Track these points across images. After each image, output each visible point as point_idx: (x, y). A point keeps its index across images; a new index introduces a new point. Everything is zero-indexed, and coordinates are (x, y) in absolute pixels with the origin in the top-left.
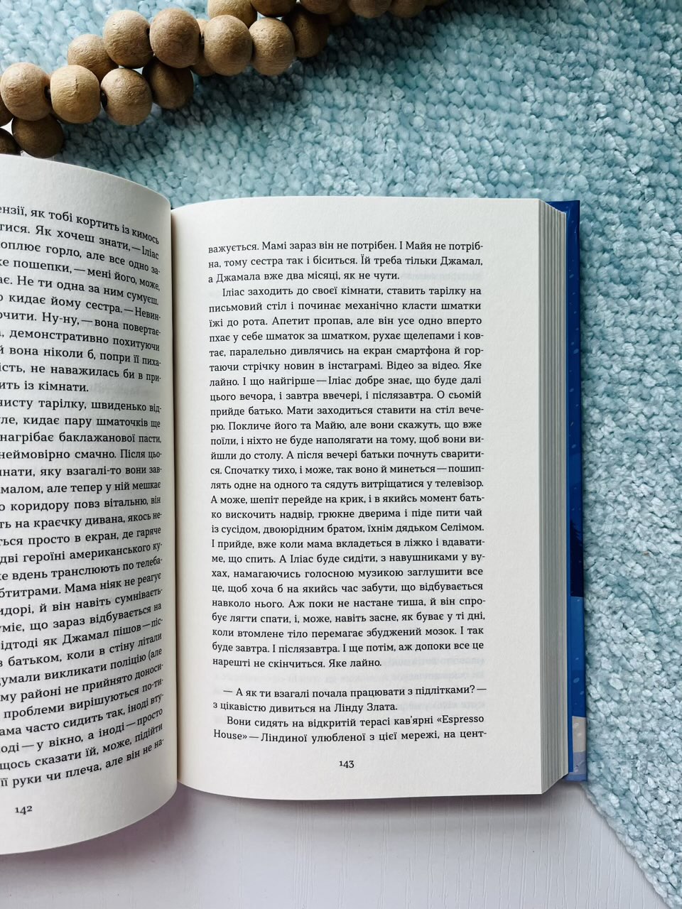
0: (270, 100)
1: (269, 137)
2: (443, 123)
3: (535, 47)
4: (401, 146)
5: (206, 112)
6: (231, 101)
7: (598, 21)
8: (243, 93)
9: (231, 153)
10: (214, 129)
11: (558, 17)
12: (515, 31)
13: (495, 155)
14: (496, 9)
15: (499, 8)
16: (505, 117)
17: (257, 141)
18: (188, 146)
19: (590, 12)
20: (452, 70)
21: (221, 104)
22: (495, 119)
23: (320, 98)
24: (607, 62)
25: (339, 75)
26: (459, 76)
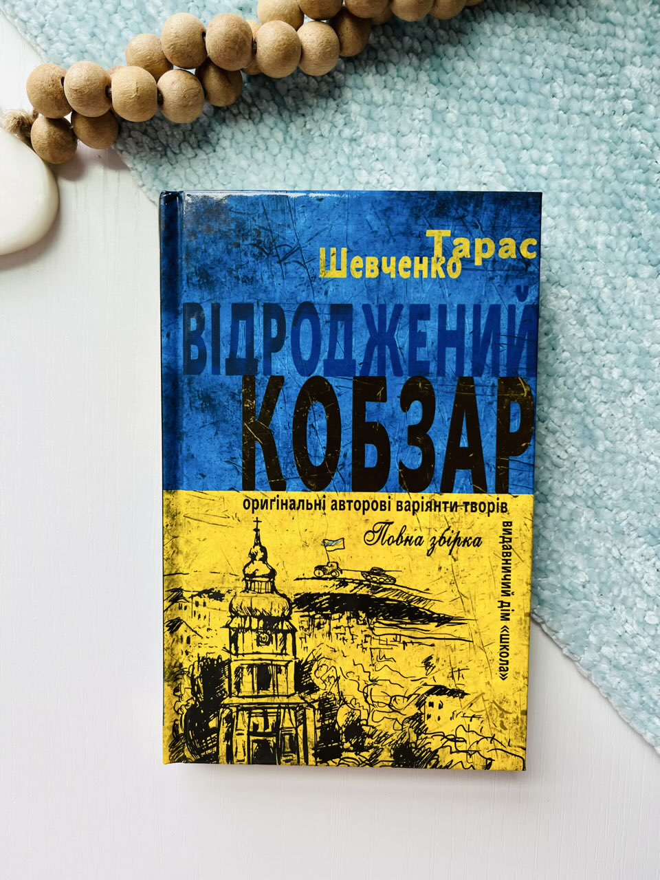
0: (314, 97)
1: (312, 133)
2: (474, 119)
3: (564, 44)
4: (434, 142)
5: (254, 110)
6: (277, 99)
7: (625, 19)
8: (289, 90)
9: (276, 150)
10: (261, 126)
11: (587, 15)
12: (545, 30)
13: (524, 149)
14: (527, 8)
15: (531, 7)
16: (535, 112)
17: (300, 138)
18: (238, 143)
19: (617, 10)
20: (485, 67)
21: (268, 101)
22: (524, 114)
23: (360, 96)
24: (634, 59)
25: (378, 72)
26: (491, 73)
